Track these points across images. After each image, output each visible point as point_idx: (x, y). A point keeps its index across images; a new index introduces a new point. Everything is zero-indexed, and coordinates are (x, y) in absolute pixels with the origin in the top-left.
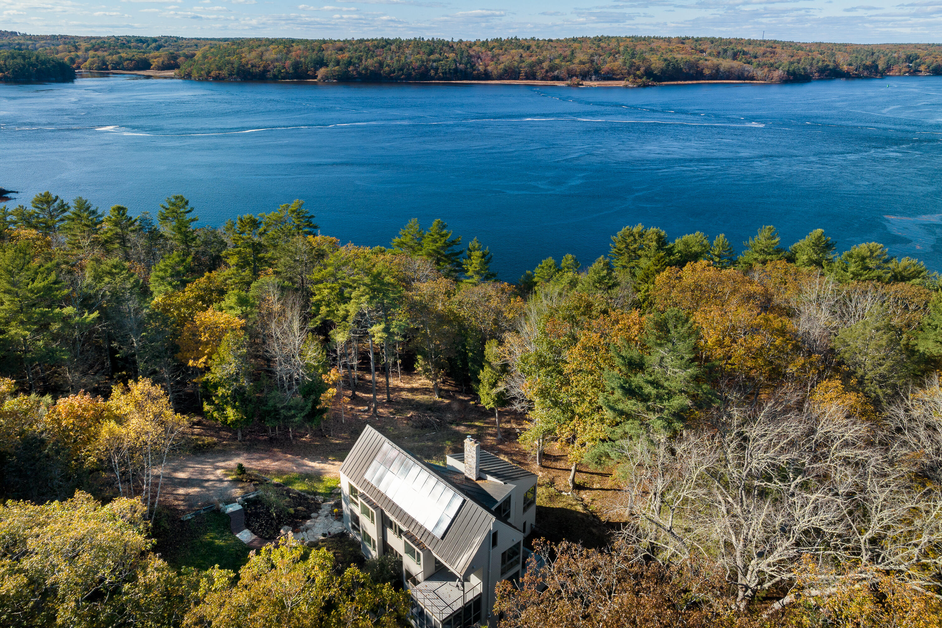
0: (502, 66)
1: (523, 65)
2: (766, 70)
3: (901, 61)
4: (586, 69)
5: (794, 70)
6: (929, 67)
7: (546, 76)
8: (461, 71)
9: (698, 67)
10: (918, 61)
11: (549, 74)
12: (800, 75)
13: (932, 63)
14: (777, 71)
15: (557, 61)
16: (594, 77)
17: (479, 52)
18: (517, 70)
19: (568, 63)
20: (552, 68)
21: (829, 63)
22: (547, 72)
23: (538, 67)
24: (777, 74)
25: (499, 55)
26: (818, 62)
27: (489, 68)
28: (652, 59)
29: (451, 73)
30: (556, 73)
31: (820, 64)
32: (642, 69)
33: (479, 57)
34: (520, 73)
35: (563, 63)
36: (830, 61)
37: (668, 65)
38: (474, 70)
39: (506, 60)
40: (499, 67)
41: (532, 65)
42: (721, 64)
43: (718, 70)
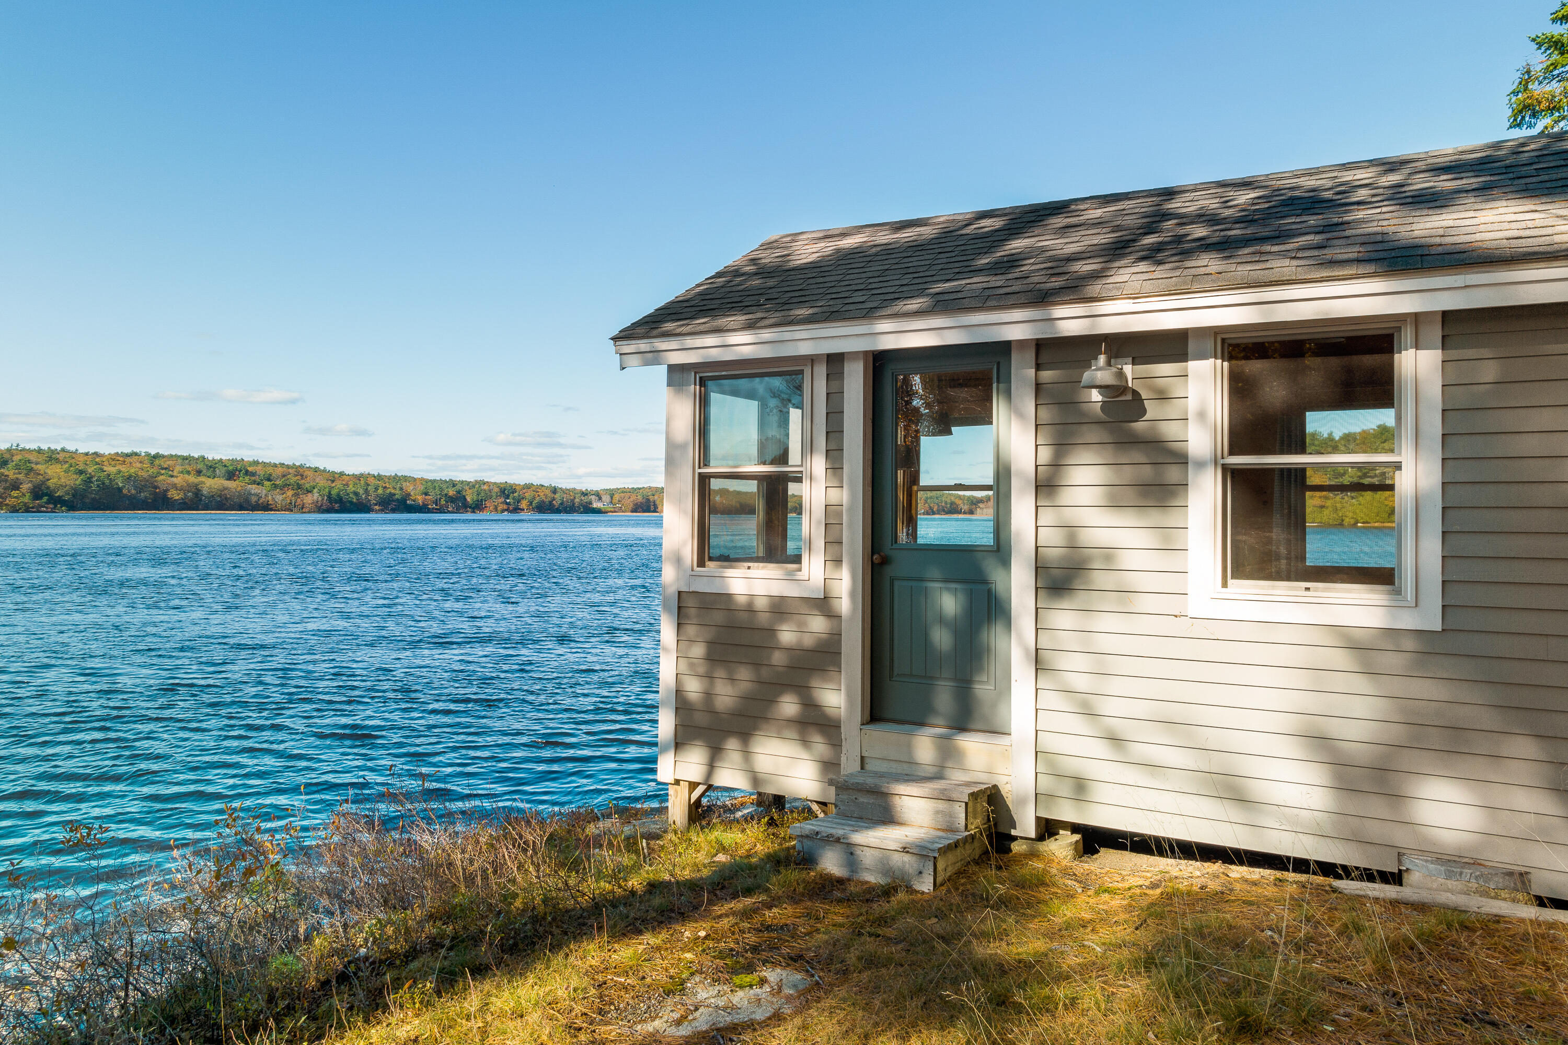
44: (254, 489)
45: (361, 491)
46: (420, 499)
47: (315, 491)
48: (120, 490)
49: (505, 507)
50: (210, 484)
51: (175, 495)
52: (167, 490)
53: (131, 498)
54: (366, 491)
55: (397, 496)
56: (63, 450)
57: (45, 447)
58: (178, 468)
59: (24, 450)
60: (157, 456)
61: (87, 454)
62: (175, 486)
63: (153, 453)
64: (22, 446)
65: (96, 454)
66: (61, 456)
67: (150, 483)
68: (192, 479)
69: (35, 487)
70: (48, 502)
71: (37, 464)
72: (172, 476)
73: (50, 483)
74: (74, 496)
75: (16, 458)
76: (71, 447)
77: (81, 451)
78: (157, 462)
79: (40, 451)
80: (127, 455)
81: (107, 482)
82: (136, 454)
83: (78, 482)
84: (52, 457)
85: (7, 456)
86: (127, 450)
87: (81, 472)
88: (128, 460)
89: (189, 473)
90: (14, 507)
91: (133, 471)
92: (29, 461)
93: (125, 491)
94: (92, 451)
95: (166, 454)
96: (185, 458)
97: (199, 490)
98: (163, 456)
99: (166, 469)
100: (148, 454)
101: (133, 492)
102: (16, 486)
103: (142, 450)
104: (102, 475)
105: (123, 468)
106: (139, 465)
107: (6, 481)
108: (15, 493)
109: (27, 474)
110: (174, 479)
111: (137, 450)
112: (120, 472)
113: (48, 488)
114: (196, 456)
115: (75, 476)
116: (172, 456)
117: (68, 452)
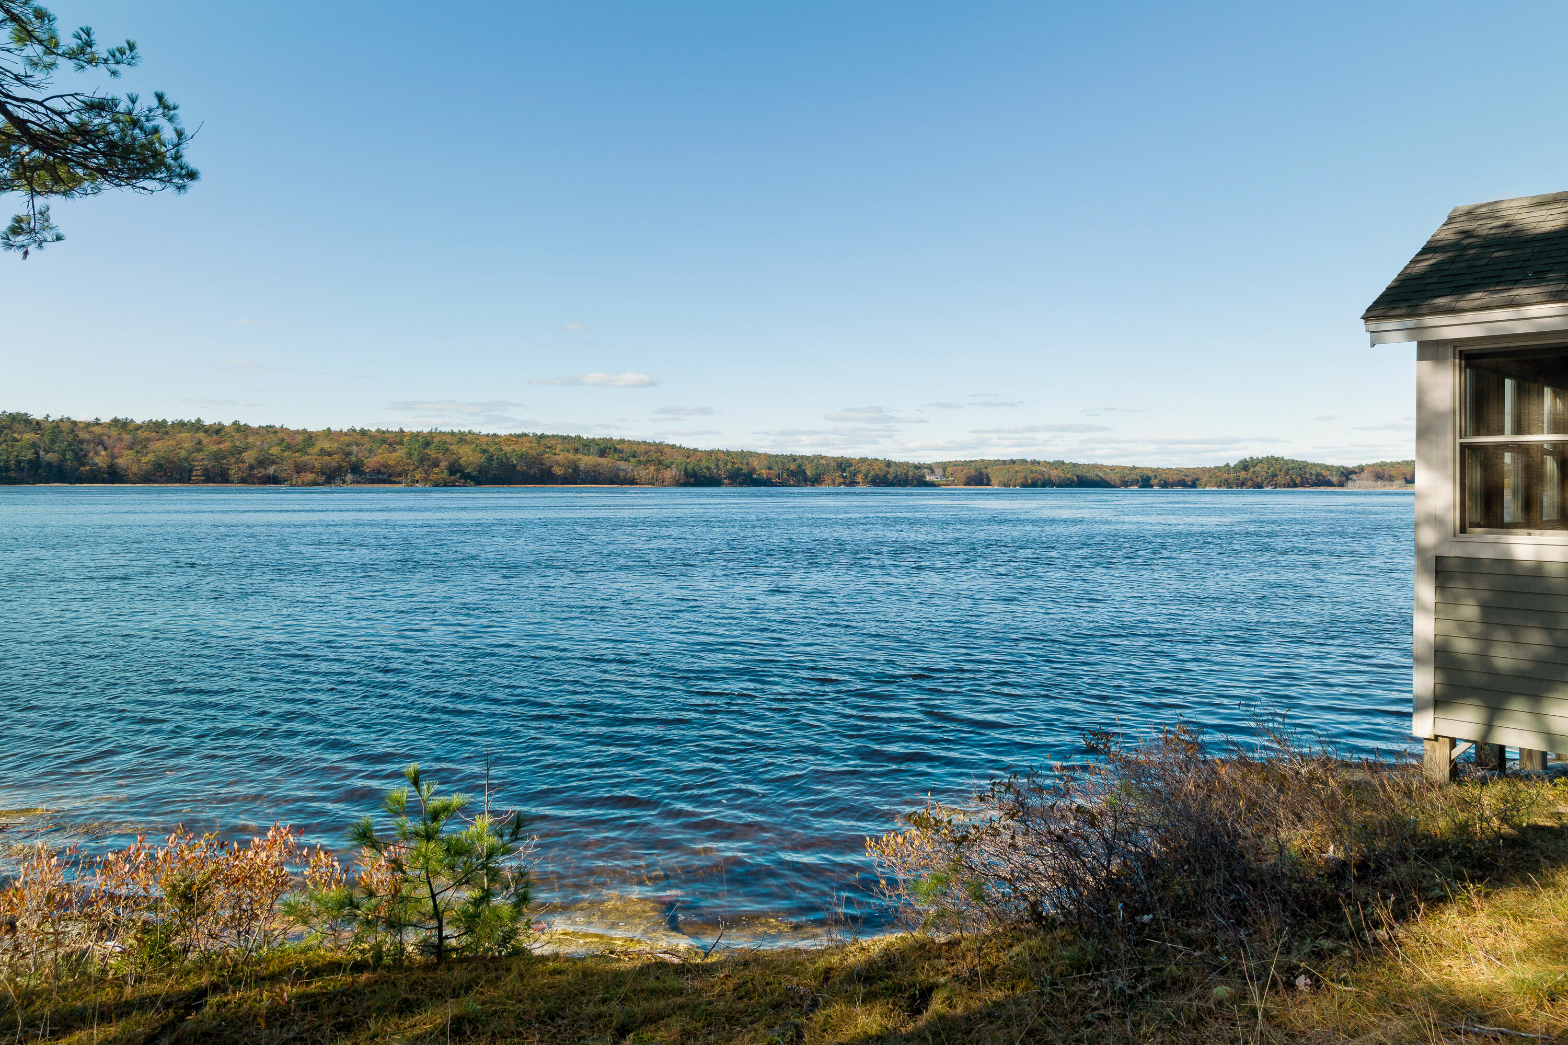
0: (151, 457)
1: (200, 456)
2: (652, 468)
3: (832, 469)
4: (334, 464)
5: (693, 470)
6: (867, 476)
7: (250, 475)
8: (49, 465)
9: (543, 464)
10: (852, 468)
11: (255, 472)
12: (705, 477)
13: (869, 472)
14: (669, 470)
15: (274, 451)
16: (349, 477)
17: (103, 434)
18: (186, 464)
19: (297, 454)
20: (262, 462)
21: (740, 466)
22: (252, 467)
23: (233, 460)
24: (669, 474)
25: (148, 440)
26: (726, 464)
27: (121, 462)
28: (460, 451)
29: (22, 470)
30: (271, 470)
31: (729, 466)
32: (444, 464)
33: (101, 443)
34: (191, 471)
35: (286, 454)
36: (742, 463)
37: (490, 459)
38: (84, 465)
39: (159, 448)
40: (144, 459)
41: (217, 457)
42: (580, 460)
43: (576, 469)
44: (622, 465)
45: (713, 466)
46: (764, 473)
47: (674, 466)
48: (514, 466)
49: (842, 480)
50: (587, 461)
51: (558, 471)
52: (551, 467)
53: (523, 473)
54: (717, 466)
55: (744, 471)
56: (470, 432)
57: (456, 430)
58: (560, 447)
59: (440, 433)
60: (542, 436)
61: (488, 435)
62: (557, 463)
63: (539, 433)
64: (439, 429)
65: (494, 435)
66: (469, 437)
67: (537, 461)
68: (571, 456)
69: (450, 465)
70: (460, 478)
71: (451, 444)
72: (555, 454)
73: (462, 461)
74: (479, 472)
75: (436, 440)
76: (476, 430)
77: (483, 433)
78: (542, 441)
79: (452, 433)
80: (519, 436)
81: (504, 459)
82: (525, 435)
83: (482, 460)
84: (462, 438)
85: (429, 438)
86: (519, 432)
87: (485, 451)
88: (520, 440)
89: (568, 451)
90: (435, 482)
91: (524, 449)
92: (445, 443)
93: (518, 468)
94: (491, 433)
95: (549, 434)
96: (565, 438)
97: (577, 467)
98: (547, 436)
99: (550, 448)
100: (535, 435)
101: (525, 468)
102: (436, 464)
103: (530, 431)
104: (500, 453)
105: (516, 447)
106: (528, 445)
107: (429, 460)
108: (436, 470)
109: (444, 454)
110: (557, 457)
111: (526, 431)
112: (514, 451)
113: (460, 465)
114: (573, 436)
115: (480, 455)
116: (554, 436)
117: (474, 434)
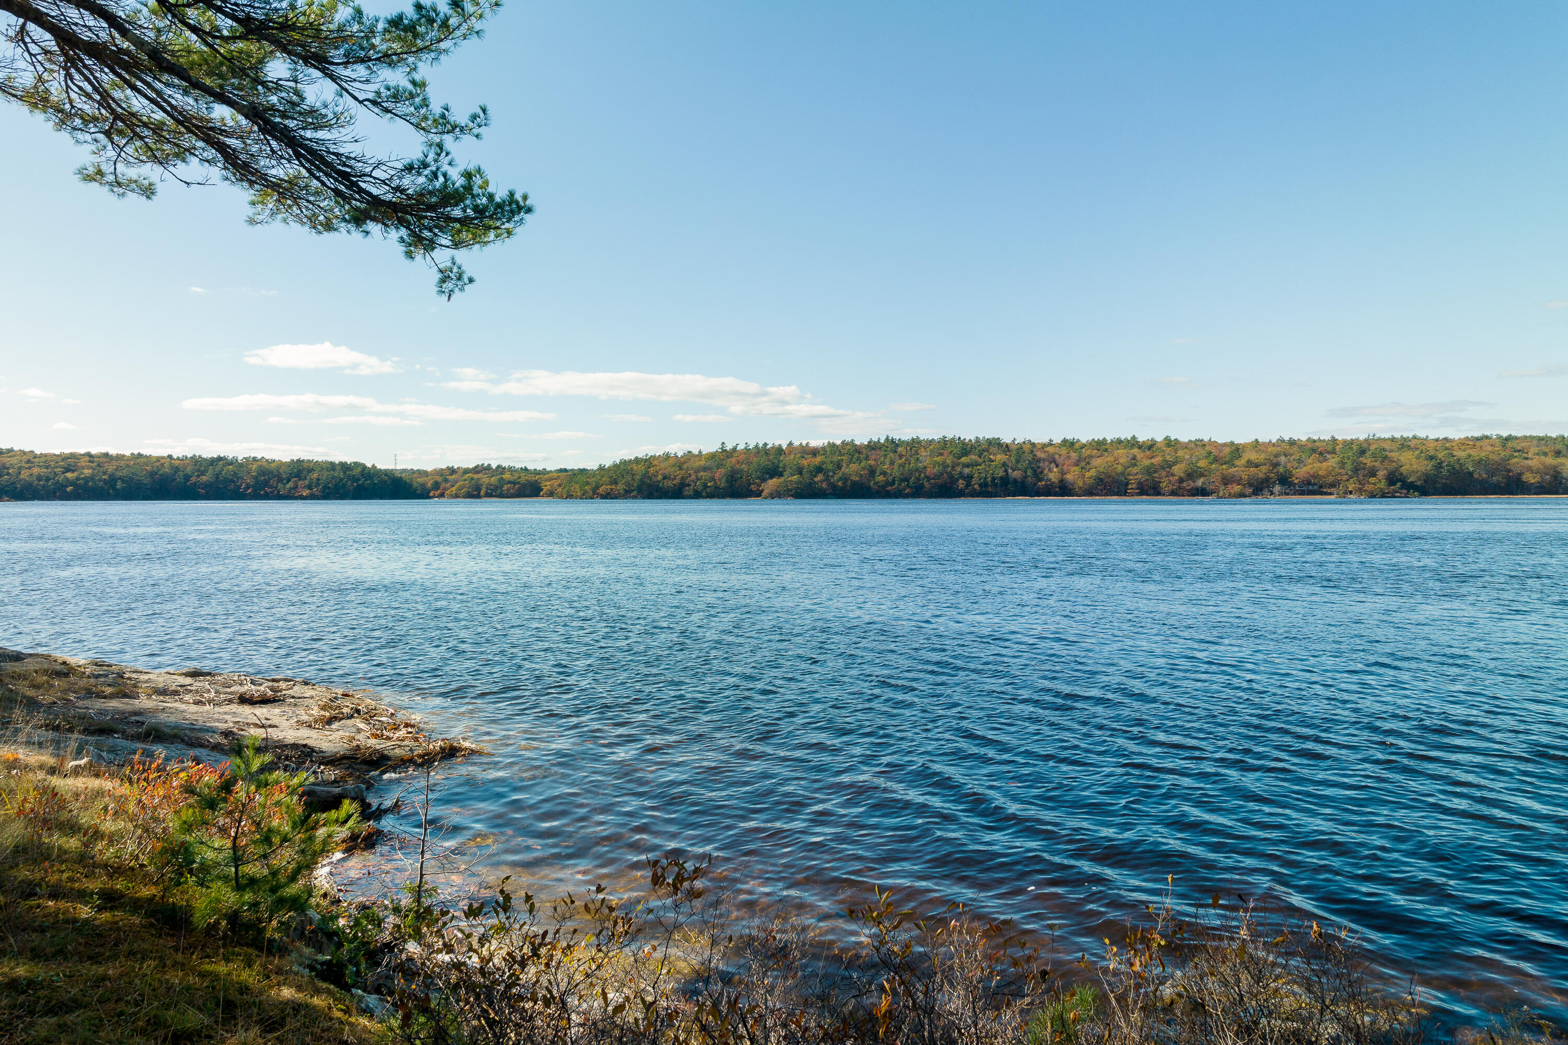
0: (1093, 473)
1: (1134, 470)
4: (1261, 475)
7: (1180, 488)
8: (1015, 481)
9: (1509, 471)
11: (1185, 484)
15: (1202, 464)
16: (1277, 488)
17: (1055, 453)
18: (1123, 479)
19: (1224, 466)
20: (1191, 475)
22: (1181, 480)
23: (1164, 473)
25: (1091, 457)
27: (1069, 477)
28: (1402, 458)
29: (996, 485)
30: (1199, 483)
32: (1381, 474)
33: (1054, 461)
34: (1127, 484)
35: (1213, 466)
37: (1439, 466)
38: (1040, 480)
39: (1100, 463)
40: (1088, 475)
41: (1150, 471)
43: (1557, 476)
48: (1470, 474)
51: (1530, 478)
52: (1521, 474)
53: (1482, 482)
56: (1415, 437)
57: (1398, 435)
58: (1533, 450)
59: (1379, 439)
60: (1509, 438)
61: (1437, 440)
62: (1530, 469)
63: (1505, 434)
64: (1378, 435)
65: (1446, 439)
66: (1412, 444)
67: (1501, 467)
68: (1550, 460)
69: (1390, 474)
70: (1402, 488)
71: (1391, 451)
72: (1527, 459)
73: (1403, 470)
74: (1425, 481)
75: (1373, 447)
76: (1422, 434)
77: (1431, 437)
78: (1510, 444)
79: (1393, 440)
80: (1478, 439)
81: (1457, 467)
82: (1487, 437)
83: (1429, 468)
84: (1404, 444)
85: (1365, 446)
86: (1478, 434)
87: (1431, 458)
88: (1478, 444)
89: (1545, 454)
90: (1371, 492)
91: (1483, 454)
92: (1384, 450)
93: (1476, 476)
94: (1441, 437)
95: (1519, 435)
96: (1540, 439)
97: (1559, 473)
98: (1516, 438)
99: (1519, 451)
100: (1499, 437)
101: (1485, 476)
102: (1373, 473)
103: (1493, 432)
104: (1451, 459)
105: (1473, 452)
106: (1490, 448)
107: (1364, 469)
108: (1372, 480)
109: (1382, 462)
110: (1529, 462)
111: (1487, 433)
112: (1470, 456)
113: (1401, 474)
114: (1554, 435)
115: (1426, 462)
116: (1526, 437)
117: (1419, 439)
